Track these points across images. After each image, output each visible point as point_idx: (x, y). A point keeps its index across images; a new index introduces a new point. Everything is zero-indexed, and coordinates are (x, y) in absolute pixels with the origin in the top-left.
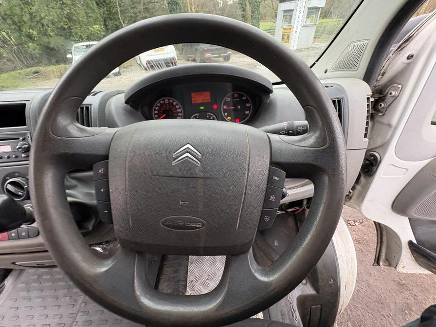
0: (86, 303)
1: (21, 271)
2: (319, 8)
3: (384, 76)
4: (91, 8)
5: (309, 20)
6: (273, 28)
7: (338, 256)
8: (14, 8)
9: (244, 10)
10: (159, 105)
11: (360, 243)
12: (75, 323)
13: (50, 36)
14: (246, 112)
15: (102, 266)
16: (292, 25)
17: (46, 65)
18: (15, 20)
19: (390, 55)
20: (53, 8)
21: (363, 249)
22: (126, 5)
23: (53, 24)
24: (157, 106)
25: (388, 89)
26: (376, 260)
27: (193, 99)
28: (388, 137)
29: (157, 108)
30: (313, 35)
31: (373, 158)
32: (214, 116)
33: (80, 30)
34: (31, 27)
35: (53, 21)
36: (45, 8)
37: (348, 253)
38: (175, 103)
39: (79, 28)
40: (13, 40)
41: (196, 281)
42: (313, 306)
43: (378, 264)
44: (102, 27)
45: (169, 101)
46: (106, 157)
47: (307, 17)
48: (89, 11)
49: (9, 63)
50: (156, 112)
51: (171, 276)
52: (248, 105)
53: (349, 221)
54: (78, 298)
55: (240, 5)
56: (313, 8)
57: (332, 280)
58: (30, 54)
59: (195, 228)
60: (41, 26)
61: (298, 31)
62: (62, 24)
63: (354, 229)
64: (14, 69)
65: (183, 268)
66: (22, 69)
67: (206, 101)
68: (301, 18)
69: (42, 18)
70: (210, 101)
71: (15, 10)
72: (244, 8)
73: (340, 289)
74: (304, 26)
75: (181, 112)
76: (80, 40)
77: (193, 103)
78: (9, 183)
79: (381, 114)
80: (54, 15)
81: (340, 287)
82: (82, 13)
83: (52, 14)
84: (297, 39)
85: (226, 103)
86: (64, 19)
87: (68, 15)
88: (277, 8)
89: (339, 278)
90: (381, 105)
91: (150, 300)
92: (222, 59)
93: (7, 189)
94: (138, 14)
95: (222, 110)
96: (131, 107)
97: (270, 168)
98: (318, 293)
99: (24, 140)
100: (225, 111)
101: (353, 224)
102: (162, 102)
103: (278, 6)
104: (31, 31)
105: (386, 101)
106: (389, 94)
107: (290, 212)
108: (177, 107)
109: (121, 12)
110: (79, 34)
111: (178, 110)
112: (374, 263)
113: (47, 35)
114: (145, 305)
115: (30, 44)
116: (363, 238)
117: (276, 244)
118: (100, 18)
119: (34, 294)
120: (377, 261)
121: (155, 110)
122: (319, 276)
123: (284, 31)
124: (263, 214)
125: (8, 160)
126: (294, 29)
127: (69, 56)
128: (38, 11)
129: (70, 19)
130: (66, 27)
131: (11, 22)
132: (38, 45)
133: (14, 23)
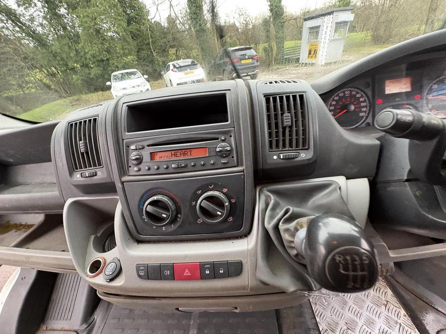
2: (348, 22)
4: (127, 42)
5: (337, 34)
8: (64, 47)
9: (268, 31)
13: (92, 68)
16: (318, 40)
17: (86, 93)
18: (63, 56)
20: (95, 44)
22: (157, 37)
23: (94, 57)
27: (386, 88)
30: (342, 48)
33: (117, 60)
34: (76, 62)
35: (95, 55)
36: (89, 44)
40: (60, 73)
44: (135, 57)
47: (335, 32)
48: (125, 44)
50: (332, 108)
55: (264, 27)
56: (340, 23)
58: (73, 84)
60: (84, 60)
61: (326, 45)
62: (102, 56)
64: (59, 98)
66: (66, 98)
67: (404, 91)
68: (328, 33)
69: (86, 53)
70: (409, 90)
71: (64, 48)
72: (268, 29)
74: (332, 40)
75: (365, 107)
76: (116, 69)
77: (386, 93)
78: (205, 198)
80: (96, 50)
82: (119, 46)
83: (94, 48)
84: (325, 53)
86: (104, 53)
87: (107, 48)
99: (225, 140)
103: (302, 25)
104: (75, 64)
109: (152, 43)
110: (116, 64)
113: (88, 67)
115: (74, 76)
118: (134, 49)
121: (331, 105)
123: (310, 47)
125: (204, 168)
126: (322, 45)
127: (108, 83)
128: (83, 48)
129: (108, 51)
130: (105, 59)
131: (60, 59)
132: (80, 76)
133: (62, 59)
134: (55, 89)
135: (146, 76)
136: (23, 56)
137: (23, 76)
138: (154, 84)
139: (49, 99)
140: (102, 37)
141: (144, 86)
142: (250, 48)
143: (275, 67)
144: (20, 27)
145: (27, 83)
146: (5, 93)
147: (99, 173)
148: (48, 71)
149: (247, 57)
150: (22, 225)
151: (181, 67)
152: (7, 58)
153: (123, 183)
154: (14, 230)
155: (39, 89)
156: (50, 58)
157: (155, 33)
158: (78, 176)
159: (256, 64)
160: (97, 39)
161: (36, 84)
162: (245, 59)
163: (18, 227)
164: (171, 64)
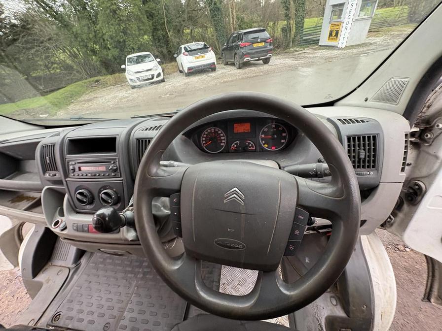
0: (138, 287)
1: (92, 254)
3: (430, 109)
4: (143, 22)
5: (363, 13)
6: (319, 25)
7: (374, 283)
8: (84, 27)
9: (288, 9)
10: (206, 133)
11: (409, 272)
12: (130, 302)
13: (109, 49)
14: (282, 141)
15: (174, 264)
16: (341, 20)
17: (105, 74)
18: (83, 37)
19: (437, 89)
20: (112, 25)
21: (413, 280)
22: (172, 16)
23: (112, 39)
24: (204, 134)
25: (435, 121)
26: (427, 295)
27: (235, 129)
28: (435, 168)
29: (205, 136)
30: (367, 28)
31: (417, 187)
32: (252, 143)
34: (95, 43)
35: (112, 36)
36: (107, 25)
37: (387, 282)
38: (219, 132)
39: (132, 41)
40: (81, 54)
41: (228, 284)
42: (343, 328)
43: (429, 300)
44: (151, 38)
45: (215, 130)
46: (179, 191)
47: (360, 11)
48: (141, 25)
49: (77, 74)
50: (204, 139)
51: (207, 276)
52: (284, 135)
53: (398, 245)
54: (132, 282)
55: (284, 4)
57: (365, 306)
58: (93, 65)
59: (238, 248)
60: (102, 41)
61: (349, 26)
62: (119, 38)
63: (404, 256)
64: (81, 79)
65: (217, 270)
66: (86, 79)
67: (246, 131)
68: (353, 12)
69: (104, 34)
70: (250, 131)
71: (84, 29)
72: (287, 7)
73: (374, 317)
74: (357, 20)
75: (224, 140)
76: (132, 51)
77: (235, 132)
78: (103, 193)
79: (427, 145)
80: (113, 31)
81: (374, 315)
82: (135, 27)
83: (111, 30)
84: (347, 35)
85: (264, 133)
86: (121, 34)
87: (123, 29)
88: (325, 3)
89: (374, 306)
90: (427, 136)
91: (205, 293)
92: (261, 62)
93: (102, 198)
94: (182, 23)
95: (260, 139)
96: (185, 136)
97: (296, 209)
98: (349, 316)
99: (114, 163)
100: (262, 139)
101: (402, 249)
102: (209, 131)
103: (325, 1)
104: (95, 46)
105: (433, 131)
106: (436, 126)
107: (322, 232)
108: (221, 135)
109: (167, 23)
110: (132, 45)
111: (222, 138)
112: (424, 299)
113: (106, 48)
114: (202, 296)
115: (94, 57)
116: (414, 267)
117: (307, 261)
118: (149, 29)
119: (101, 273)
120: (428, 297)
121: (203, 137)
122: (351, 299)
123: (332, 28)
124: (289, 243)
125: (104, 177)
126: (345, 25)
127: (123, 66)
128: (101, 28)
129: (125, 33)
130: (122, 40)
131: (80, 40)
132: (99, 57)
133: (83, 41)
134: (77, 69)
135: (158, 60)
136: (48, 37)
137: (48, 57)
138: (167, 67)
139: (72, 79)
140: (118, 17)
141: (156, 69)
142: (264, 31)
143: (292, 49)
144: (44, 8)
145: (53, 63)
146: (34, 73)
147: (57, 175)
148: (70, 52)
149: (259, 40)
150: (30, 197)
151: (192, 51)
152: (34, 40)
153: (66, 181)
154: (25, 201)
155: (63, 69)
156: (72, 40)
157: (170, 12)
158: (48, 175)
159: (269, 47)
160: (114, 20)
161: (60, 65)
162: (258, 42)
163: (28, 198)
164: (183, 47)
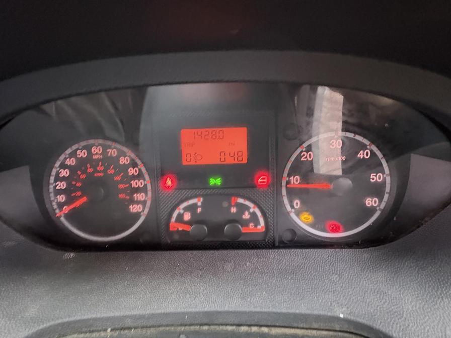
10: (71, 162)
24: (63, 166)
29: (65, 173)
32: (254, 208)
38: (123, 160)
45: (105, 152)
95: (284, 192)
102: (82, 154)
108: (132, 171)
111: (135, 184)
